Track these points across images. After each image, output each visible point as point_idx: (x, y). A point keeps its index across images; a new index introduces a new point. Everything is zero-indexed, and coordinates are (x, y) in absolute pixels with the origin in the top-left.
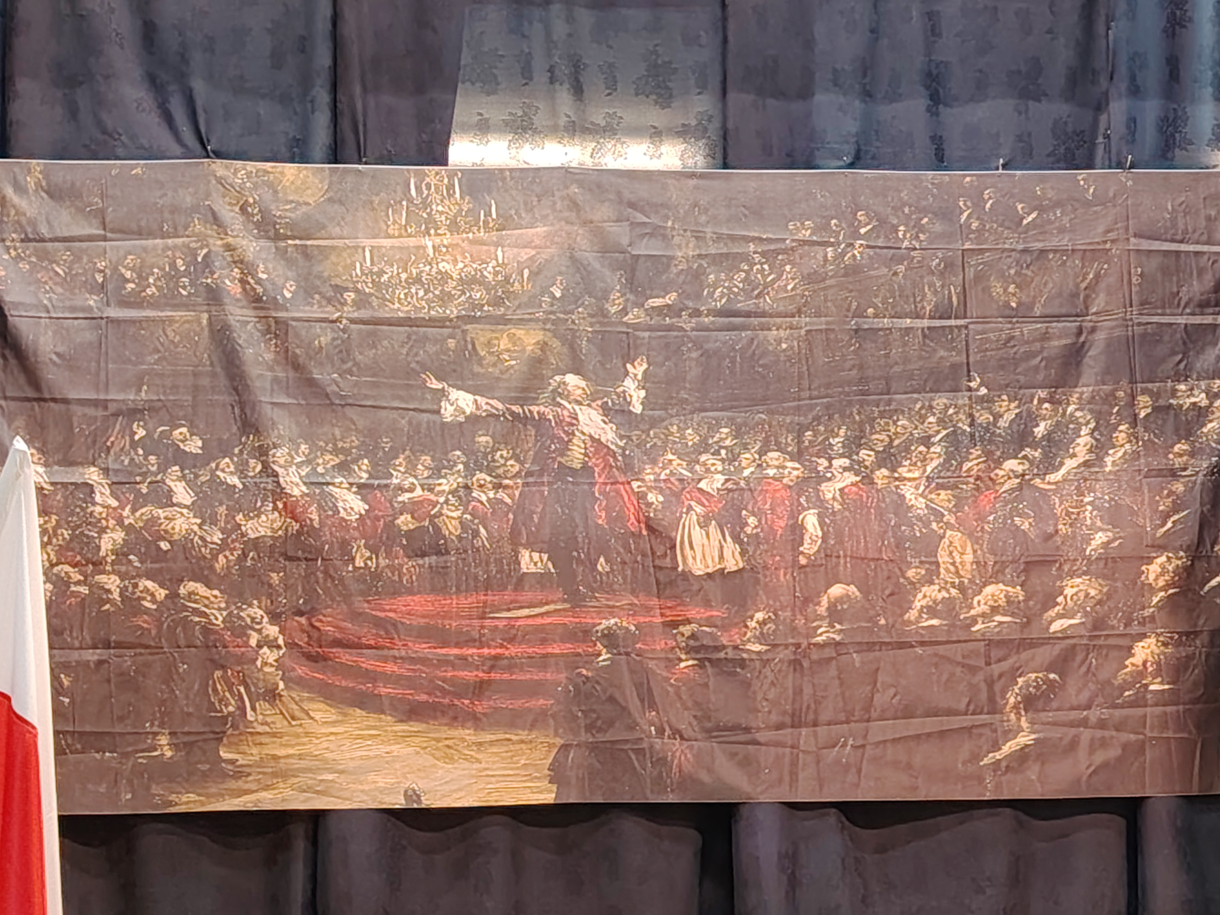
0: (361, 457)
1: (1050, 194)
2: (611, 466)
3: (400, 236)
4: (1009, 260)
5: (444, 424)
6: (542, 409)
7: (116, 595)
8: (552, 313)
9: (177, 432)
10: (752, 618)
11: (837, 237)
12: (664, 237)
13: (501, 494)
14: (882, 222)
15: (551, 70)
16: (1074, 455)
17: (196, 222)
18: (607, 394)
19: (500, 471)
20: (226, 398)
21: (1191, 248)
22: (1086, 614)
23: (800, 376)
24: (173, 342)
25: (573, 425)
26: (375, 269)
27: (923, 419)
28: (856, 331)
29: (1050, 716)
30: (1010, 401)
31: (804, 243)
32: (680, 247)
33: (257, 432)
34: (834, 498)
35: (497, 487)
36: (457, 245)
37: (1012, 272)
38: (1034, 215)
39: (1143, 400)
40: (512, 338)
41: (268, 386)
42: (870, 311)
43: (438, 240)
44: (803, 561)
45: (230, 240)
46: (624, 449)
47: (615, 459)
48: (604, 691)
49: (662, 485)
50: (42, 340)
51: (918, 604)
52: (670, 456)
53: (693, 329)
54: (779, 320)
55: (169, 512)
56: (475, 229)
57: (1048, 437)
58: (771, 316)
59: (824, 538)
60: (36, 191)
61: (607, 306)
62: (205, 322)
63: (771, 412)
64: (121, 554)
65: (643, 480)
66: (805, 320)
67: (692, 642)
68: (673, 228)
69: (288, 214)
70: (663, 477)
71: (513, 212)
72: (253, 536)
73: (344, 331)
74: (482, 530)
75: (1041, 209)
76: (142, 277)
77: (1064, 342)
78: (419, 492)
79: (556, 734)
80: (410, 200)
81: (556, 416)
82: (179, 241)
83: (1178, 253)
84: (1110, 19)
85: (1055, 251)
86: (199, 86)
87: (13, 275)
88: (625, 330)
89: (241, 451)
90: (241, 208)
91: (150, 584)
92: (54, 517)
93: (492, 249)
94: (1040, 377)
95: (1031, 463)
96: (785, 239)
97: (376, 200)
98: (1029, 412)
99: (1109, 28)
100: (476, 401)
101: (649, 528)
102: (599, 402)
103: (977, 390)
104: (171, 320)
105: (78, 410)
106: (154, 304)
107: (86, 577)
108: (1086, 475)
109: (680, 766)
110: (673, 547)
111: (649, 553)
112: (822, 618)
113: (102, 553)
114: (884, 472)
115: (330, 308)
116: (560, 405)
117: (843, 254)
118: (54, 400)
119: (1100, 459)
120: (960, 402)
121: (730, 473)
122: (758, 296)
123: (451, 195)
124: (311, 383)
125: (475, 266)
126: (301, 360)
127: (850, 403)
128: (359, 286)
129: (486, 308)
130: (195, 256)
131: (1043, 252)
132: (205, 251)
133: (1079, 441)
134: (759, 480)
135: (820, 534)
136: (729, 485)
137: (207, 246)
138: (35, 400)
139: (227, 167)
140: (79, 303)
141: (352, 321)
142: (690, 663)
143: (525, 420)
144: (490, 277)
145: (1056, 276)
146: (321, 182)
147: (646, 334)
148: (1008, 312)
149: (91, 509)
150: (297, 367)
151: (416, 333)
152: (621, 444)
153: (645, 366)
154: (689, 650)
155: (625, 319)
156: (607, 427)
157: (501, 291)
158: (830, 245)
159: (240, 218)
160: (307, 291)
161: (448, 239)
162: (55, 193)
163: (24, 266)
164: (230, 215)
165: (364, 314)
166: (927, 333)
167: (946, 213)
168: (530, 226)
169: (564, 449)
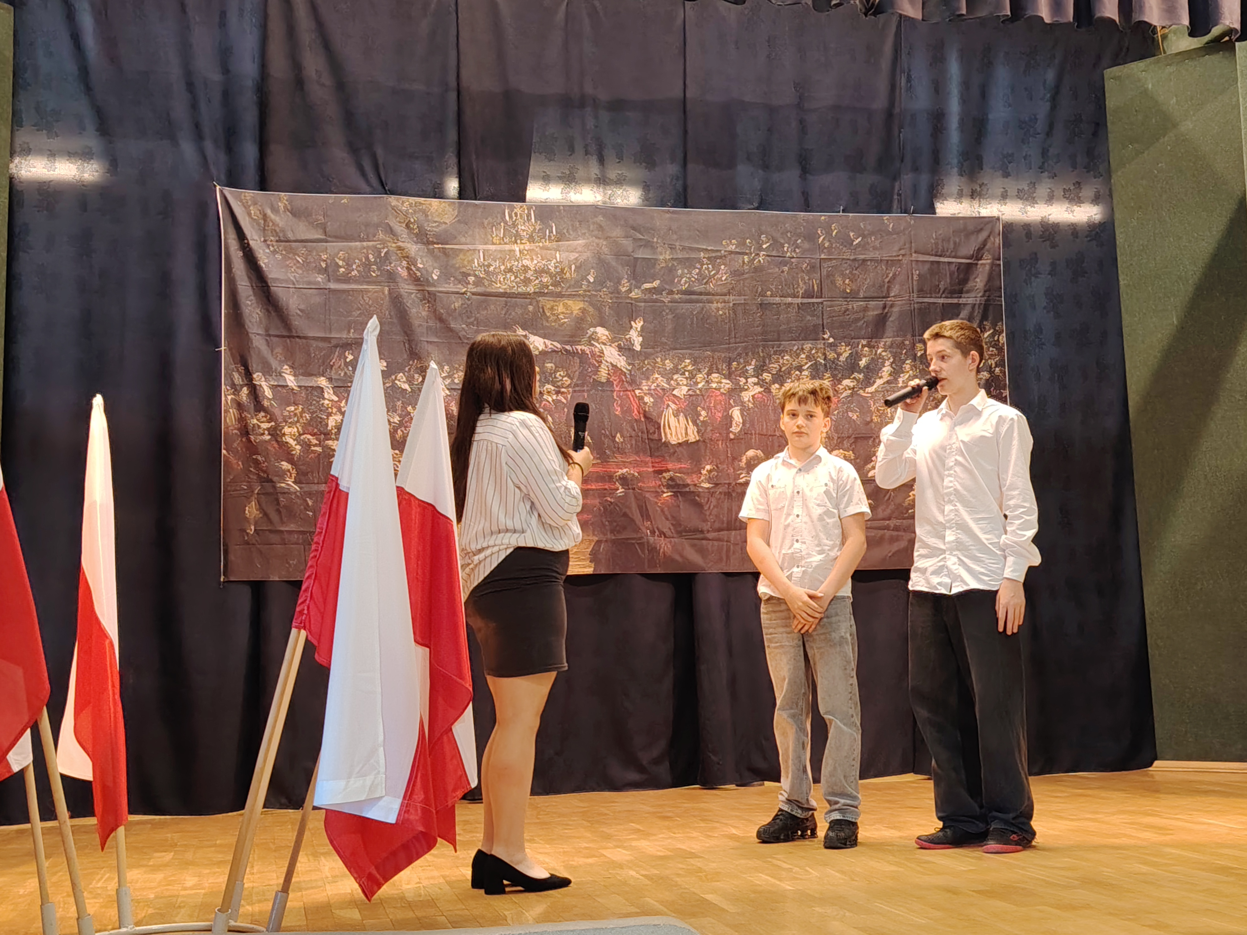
1: (869, 227)
2: (623, 381)
3: (500, 244)
4: (846, 265)
6: (583, 347)
8: (589, 291)
10: (704, 468)
11: (750, 250)
12: (652, 247)
13: (560, 397)
14: (775, 240)
15: (586, 146)
16: (881, 377)
17: (380, 232)
18: (621, 339)
19: (559, 384)
20: (399, 338)
21: (946, 260)
23: (730, 331)
24: (367, 304)
25: (601, 357)
26: (486, 263)
27: (798, 355)
28: (761, 304)
30: (846, 346)
31: (731, 252)
32: (661, 254)
33: (419, 358)
34: (749, 401)
35: (558, 393)
36: (533, 249)
37: (848, 272)
38: (859, 239)
40: (566, 306)
41: (425, 331)
42: (769, 293)
43: (522, 247)
44: (732, 436)
45: (400, 244)
46: (630, 371)
47: (626, 377)
48: (621, 510)
49: (652, 392)
50: (291, 301)
52: (657, 376)
53: (669, 302)
54: (718, 297)
56: (543, 240)
57: (867, 367)
58: (713, 295)
59: (744, 423)
60: (285, 211)
61: (620, 287)
62: (386, 292)
63: (713, 351)
65: (642, 389)
66: (732, 298)
67: (670, 483)
68: (657, 242)
69: (435, 229)
70: (653, 387)
71: (565, 231)
73: (468, 299)
74: (549, 417)
75: (864, 237)
76: (349, 265)
77: (876, 313)
79: (594, 535)
80: (506, 223)
81: (591, 352)
82: (371, 243)
83: (938, 262)
84: (901, 127)
85: (871, 260)
86: (380, 152)
87: (272, 262)
88: (630, 301)
89: (410, 369)
90: (406, 225)
92: (300, 407)
93: (553, 252)
94: (863, 332)
95: (858, 381)
96: (720, 251)
97: (486, 222)
98: (857, 352)
99: (900, 132)
100: (545, 342)
101: (645, 417)
102: (616, 344)
103: (828, 339)
104: (367, 291)
105: (314, 344)
106: (356, 281)
107: (320, 442)
108: (888, 388)
109: (664, 553)
110: (659, 428)
111: (646, 432)
112: (743, 469)
113: (329, 428)
114: (777, 386)
115: (460, 286)
116: (593, 345)
117: (754, 259)
118: (298, 337)
119: (896, 379)
120: (819, 346)
121: (691, 386)
122: (706, 283)
123: (529, 220)
124: (451, 330)
125: (544, 262)
126: (444, 317)
127: (758, 346)
128: (477, 273)
129: (550, 288)
130: (380, 252)
131: (864, 261)
132: (386, 250)
133: (884, 369)
134: (707, 390)
135: (741, 421)
136: (690, 393)
137: (387, 247)
138: (289, 337)
139: (398, 200)
140: (312, 279)
141: (473, 294)
142: (669, 494)
143: (574, 354)
144: (553, 269)
145: (871, 275)
146: (453, 210)
147: (643, 304)
148: (845, 295)
149: (322, 402)
150: (441, 320)
151: (510, 302)
152: (629, 368)
153: (642, 323)
154: (668, 487)
155: (630, 295)
156: (621, 358)
157: (559, 278)
158: (746, 254)
159: (406, 231)
160: (446, 275)
161: (528, 246)
162: (296, 213)
163: (278, 256)
164: (400, 229)
165: (480, 289)
166: (801, 306)
167: (811, 237)
168: (575, 239)
169: (597, 371)
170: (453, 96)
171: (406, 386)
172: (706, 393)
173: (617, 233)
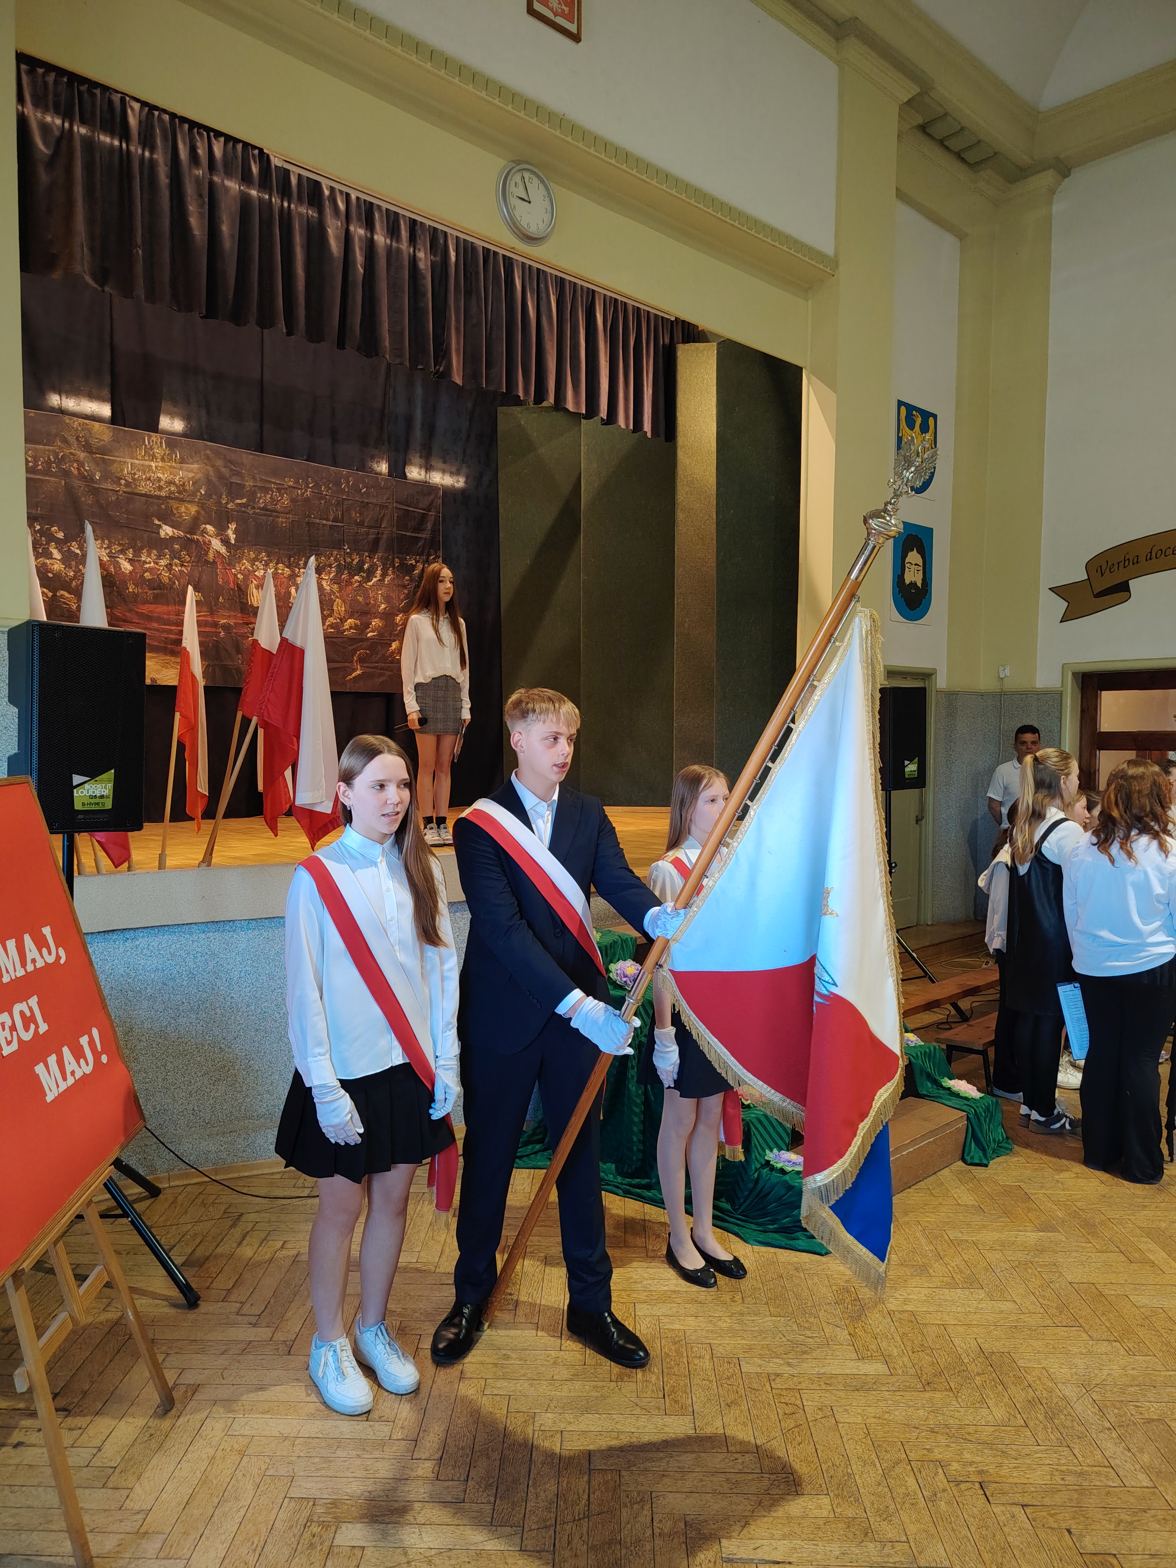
0: (129, 548)
1: (371, 483)
2: (224, 563)
3: (142, 460)
4: (357, 505)
6: (198, 537)
8: (201, 500)
9: (53, 529)
11: (302, 487)
12: (242, 477)
13: (183, 569)
14: (316, 483)
16: (376, 577)
17: (58, 440)
20: (73, 517)
21: (413, 509)
22: (378, 631)
23: (289, 537)
24: (49, 490)
25: (209, 545)
26: (133, 472)
27: (330, 558)
28: (307, 523)
29: (366, 665)
30: (357, 555)
31: (290, 487)
32: (247, 482)
35: (182, 565)
36: (164, 467)
37: (358, 509)
38: (365, 490)
39: (397, 560)
40: (186, 508)
41: (90, 514)
42: (313, 516)
43: (157, 464)
45: (72, 451)
46: (228, 556)
47: (226, 560)
48: (223, 646)
49: (242, 572)
51: (327, 623)
52: (245, 561)
53: (252, 514)
54: (283, 515)
55: (50, 561)
56: (171, 462)
57: (368, 569)
58: (280, 513)
61: (222, 500)
62: (63, 484)
63: (280, 549)
66: (291, 516)
68: (245, 474)
69: (96, 443)
70: (242, 569)
71: (186, 457)
73: (121, 496)
74: (176, 582)
75: (368, 488)
76: (35, 461)
77: (373, 536)
78: (152, 564)
80: (146, 446)
81: (203, 541)
82: (50, 447)
83: (408, 510)
84: (389, 421)
85: (372, 504)
88: (228, 510)
89: (80, 540)
90: (76, 438)
91: (45, 590)
93: (178, 471)
94: (366, 548)
95: (363, 577)
96: (284, 485)
97: (132, 443)
98: (363, 560)
99: (388, 424)
100: (173, 531)
101: (238, 587)
102: (219, 537)
103: (346, 550)
104: (48, 481)
106: (41, 473)
108: (379, 584)
110: (247, 596)
111: (238, 597)
115: (115, 486)
116: (204, 536)
117: (304, 493)
119: (384, 579)
120: (341, 553)
122: (275, 505)
123: (161, 446)
124: (109, 516)
125: (171, 477)
126: (104, 506)
127: (306, 549)
128: (126, 478)
129: (176, 494)
130: (58, 455)
131: (367, 503)
132: (62, 454)
133: (377, 572)
137: (63, 452)
139: (70, 419)
141: (125, 492)
143: (192, 540)
144: (177, 482)
145: (371, 513)
146: (110, 432)
147: (236, 513)
148: (356, 523)
150: (101, 506)
151: (149, 501)
152: (227, 554)
153: (235, 525)
155: (228, 506)
156: (222, 547)
157: (182, 488)
158: (300, 489)
159: (76, 442)
160: (105, 477)
161: (160, 464)
164: (72, 440)
165: (129, 490)
166: (331, 527)
167: (338, 484)
168: (192, 464)
169: (207, 554)
170: (107, 350)
171: (78, 551)
172: (275, 576)
173: (219, 463)
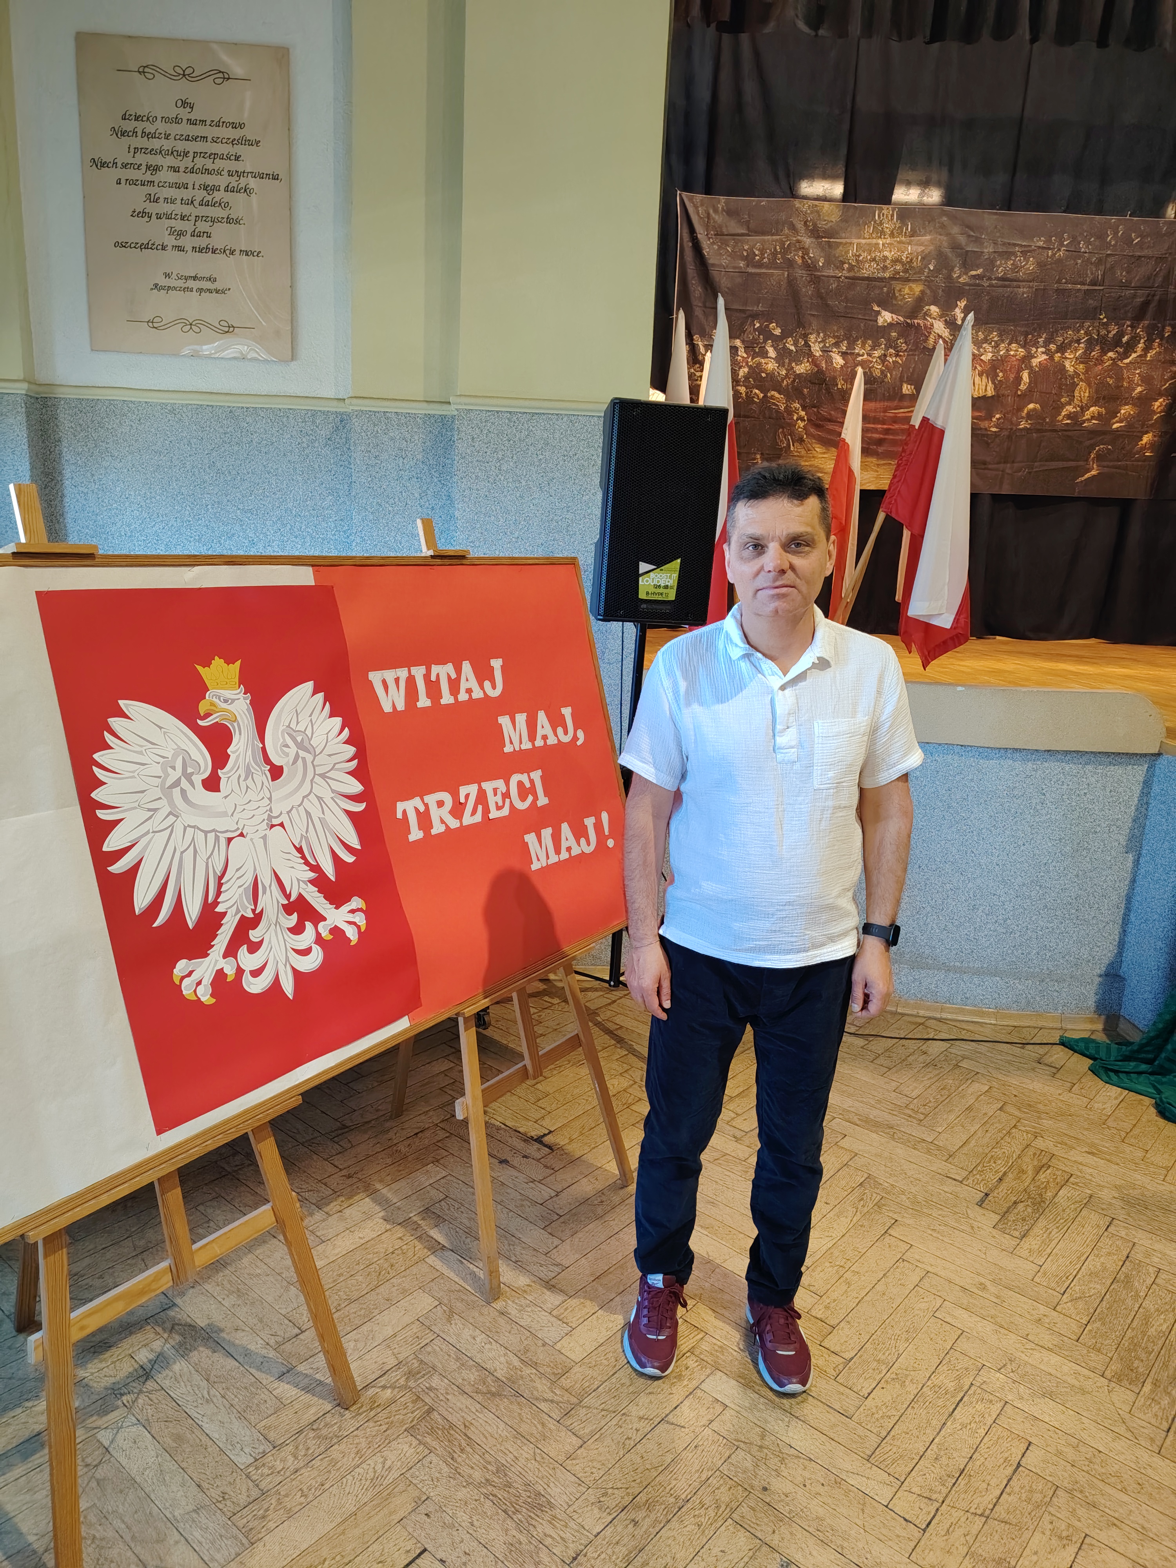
0: (843, 340)
1: (1148, 228)
3: (869, 238)
4: (1125, 260)
5: (879, 327)
7: (744, 395)
8: (928, 277)
9: (771, 325)
10: (994, 417)
11: (1054, 245)
12: (980, 242)
13: (900, 359)
14: (1074, 238)
16: (1136, 352)
17: (785, 228)
18: (947, 315)
19: (899, 349)
22: (1128, 422)
23: (1030, 310)
24: (772, 284)
25: (931, 329)
26: (858, 254)
27: (1079, 331)
28: (1056, 290)
29: (1105, 464)
30: (1115, 325)
31: (1039, 247)
32: (986, 248)
34: (1036, 366)
35: (899, 355)
36: (892, 243)
37: (1126, 266)
38: (1139, 238)
39: (1168, 328)
40: (911, 289)
41: (809, 306)
42: (1064, 281)
43: (884, 241)
44: (1019, 393)
45: (799, 237)
47: (948, 345)
50: (721, 281)
51: (1063, 414)
53: (987, 286)
54: (1024, 284)
55: (766, 360)
56: (901, 236)
57: (1127, 342)
58: (1021, 281)
59: (1030, 383)
60: (721, 212)
61: (953, 274)
62: (786, 276)
63: (1015, 327)
64: (746, 378)
66: (1035, 284)
68: (984, 238)
69: (823, 226)
71: (917, 229)
72: (798, 372)
73: (842, 282)
74: (889, 375)
75: (1142, 237)
76: (762, 254)
77: (1141, 300)
78: (865, 356)
80: (875, 222)
81: (925, 325)
82: (778, 237)
85: (1145, 257)
87: (712, 251)
88: (959, 285)
89: (797, 335)
90: (804, 222)
91: (757, 391)
93: (907, 245)
94: (1129, 315)
95: (1119, 354)
96: (1031, 246)
97: (861, 220)
98: (1122, 331)
100: (892, 316)
103: (1103, 319)
104: (772, 275)
105: (734, 314)
106: (767, 267)
108: (1140, 360)
112: (1023, 418)
113: (740, 377)
114: (1059, 354)
115: (837, 271)
117: (1056, 254)
119: (1146, 354)
120: (1095, 325)
121: (995, 353)
122: (1017, 272)
123: (892, 219)
124: (827, 305)
125: (899, 253)
126: (824, 295)
127: (1050, 323)
128: (850, 261)
129: (901, 274)
130: (785, 244)
131: (1139, 256)
132: (788, 242)
133: (1140, 345)
134: (1006, 356)
135: (1028, 381)
136: (994, 359)
137: (789, 240)
139: (800, 202)
140: (737, 265)
141: (846, 278)
143: (912, 326)
144: (905, 259)
145: (1143, 268)
146: (838, 210)
147: (967, 288)
148: (1121, 284)
149: (736, 358)
150: (822, 298)
151: (871, 284)
152: (952, 338)
153: (965, 302)
155: (959, 280)
156: (945, 330)
157: (908, 266)
158: (1049, 249)
159: (803, 227)
160: (828, 263)
161: (888, 240)
162: (730, 212)
163: (716, 247)
164: (800, 226)
165: (851, 274)
166: (1086, 292)
167: (1101, 237)
168: (924, 235)
169: (927, 340)
170: (847, 116)
171: (793, 348)
172: (1004, 360)
173: (955, 230)
